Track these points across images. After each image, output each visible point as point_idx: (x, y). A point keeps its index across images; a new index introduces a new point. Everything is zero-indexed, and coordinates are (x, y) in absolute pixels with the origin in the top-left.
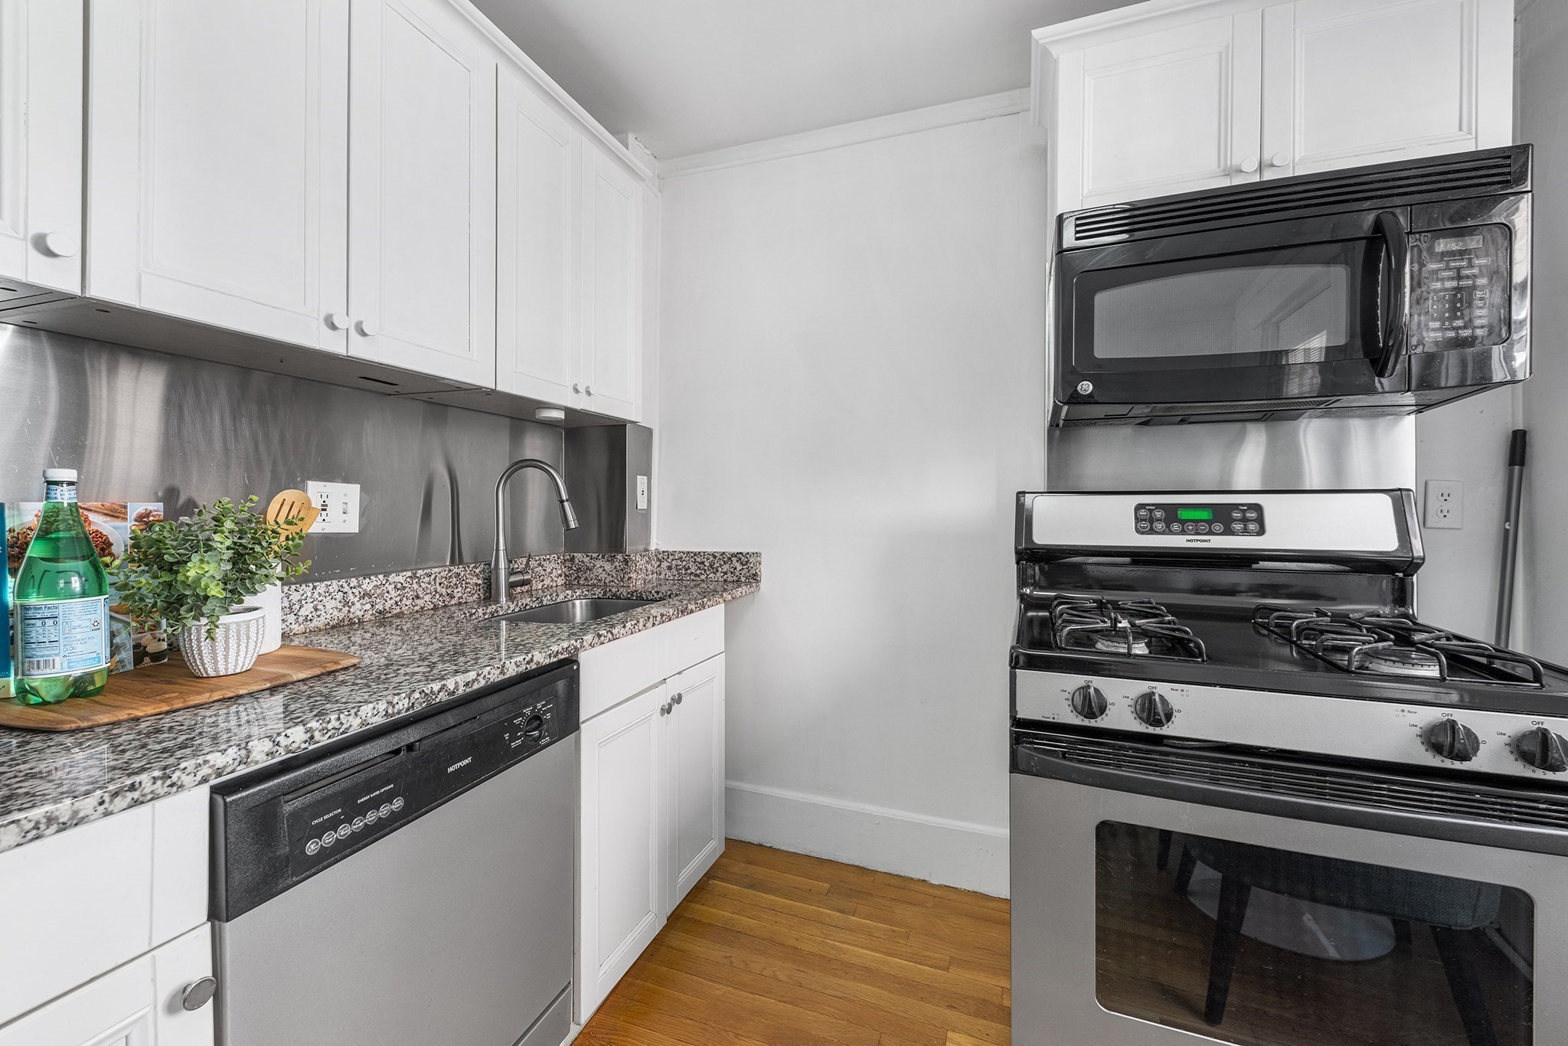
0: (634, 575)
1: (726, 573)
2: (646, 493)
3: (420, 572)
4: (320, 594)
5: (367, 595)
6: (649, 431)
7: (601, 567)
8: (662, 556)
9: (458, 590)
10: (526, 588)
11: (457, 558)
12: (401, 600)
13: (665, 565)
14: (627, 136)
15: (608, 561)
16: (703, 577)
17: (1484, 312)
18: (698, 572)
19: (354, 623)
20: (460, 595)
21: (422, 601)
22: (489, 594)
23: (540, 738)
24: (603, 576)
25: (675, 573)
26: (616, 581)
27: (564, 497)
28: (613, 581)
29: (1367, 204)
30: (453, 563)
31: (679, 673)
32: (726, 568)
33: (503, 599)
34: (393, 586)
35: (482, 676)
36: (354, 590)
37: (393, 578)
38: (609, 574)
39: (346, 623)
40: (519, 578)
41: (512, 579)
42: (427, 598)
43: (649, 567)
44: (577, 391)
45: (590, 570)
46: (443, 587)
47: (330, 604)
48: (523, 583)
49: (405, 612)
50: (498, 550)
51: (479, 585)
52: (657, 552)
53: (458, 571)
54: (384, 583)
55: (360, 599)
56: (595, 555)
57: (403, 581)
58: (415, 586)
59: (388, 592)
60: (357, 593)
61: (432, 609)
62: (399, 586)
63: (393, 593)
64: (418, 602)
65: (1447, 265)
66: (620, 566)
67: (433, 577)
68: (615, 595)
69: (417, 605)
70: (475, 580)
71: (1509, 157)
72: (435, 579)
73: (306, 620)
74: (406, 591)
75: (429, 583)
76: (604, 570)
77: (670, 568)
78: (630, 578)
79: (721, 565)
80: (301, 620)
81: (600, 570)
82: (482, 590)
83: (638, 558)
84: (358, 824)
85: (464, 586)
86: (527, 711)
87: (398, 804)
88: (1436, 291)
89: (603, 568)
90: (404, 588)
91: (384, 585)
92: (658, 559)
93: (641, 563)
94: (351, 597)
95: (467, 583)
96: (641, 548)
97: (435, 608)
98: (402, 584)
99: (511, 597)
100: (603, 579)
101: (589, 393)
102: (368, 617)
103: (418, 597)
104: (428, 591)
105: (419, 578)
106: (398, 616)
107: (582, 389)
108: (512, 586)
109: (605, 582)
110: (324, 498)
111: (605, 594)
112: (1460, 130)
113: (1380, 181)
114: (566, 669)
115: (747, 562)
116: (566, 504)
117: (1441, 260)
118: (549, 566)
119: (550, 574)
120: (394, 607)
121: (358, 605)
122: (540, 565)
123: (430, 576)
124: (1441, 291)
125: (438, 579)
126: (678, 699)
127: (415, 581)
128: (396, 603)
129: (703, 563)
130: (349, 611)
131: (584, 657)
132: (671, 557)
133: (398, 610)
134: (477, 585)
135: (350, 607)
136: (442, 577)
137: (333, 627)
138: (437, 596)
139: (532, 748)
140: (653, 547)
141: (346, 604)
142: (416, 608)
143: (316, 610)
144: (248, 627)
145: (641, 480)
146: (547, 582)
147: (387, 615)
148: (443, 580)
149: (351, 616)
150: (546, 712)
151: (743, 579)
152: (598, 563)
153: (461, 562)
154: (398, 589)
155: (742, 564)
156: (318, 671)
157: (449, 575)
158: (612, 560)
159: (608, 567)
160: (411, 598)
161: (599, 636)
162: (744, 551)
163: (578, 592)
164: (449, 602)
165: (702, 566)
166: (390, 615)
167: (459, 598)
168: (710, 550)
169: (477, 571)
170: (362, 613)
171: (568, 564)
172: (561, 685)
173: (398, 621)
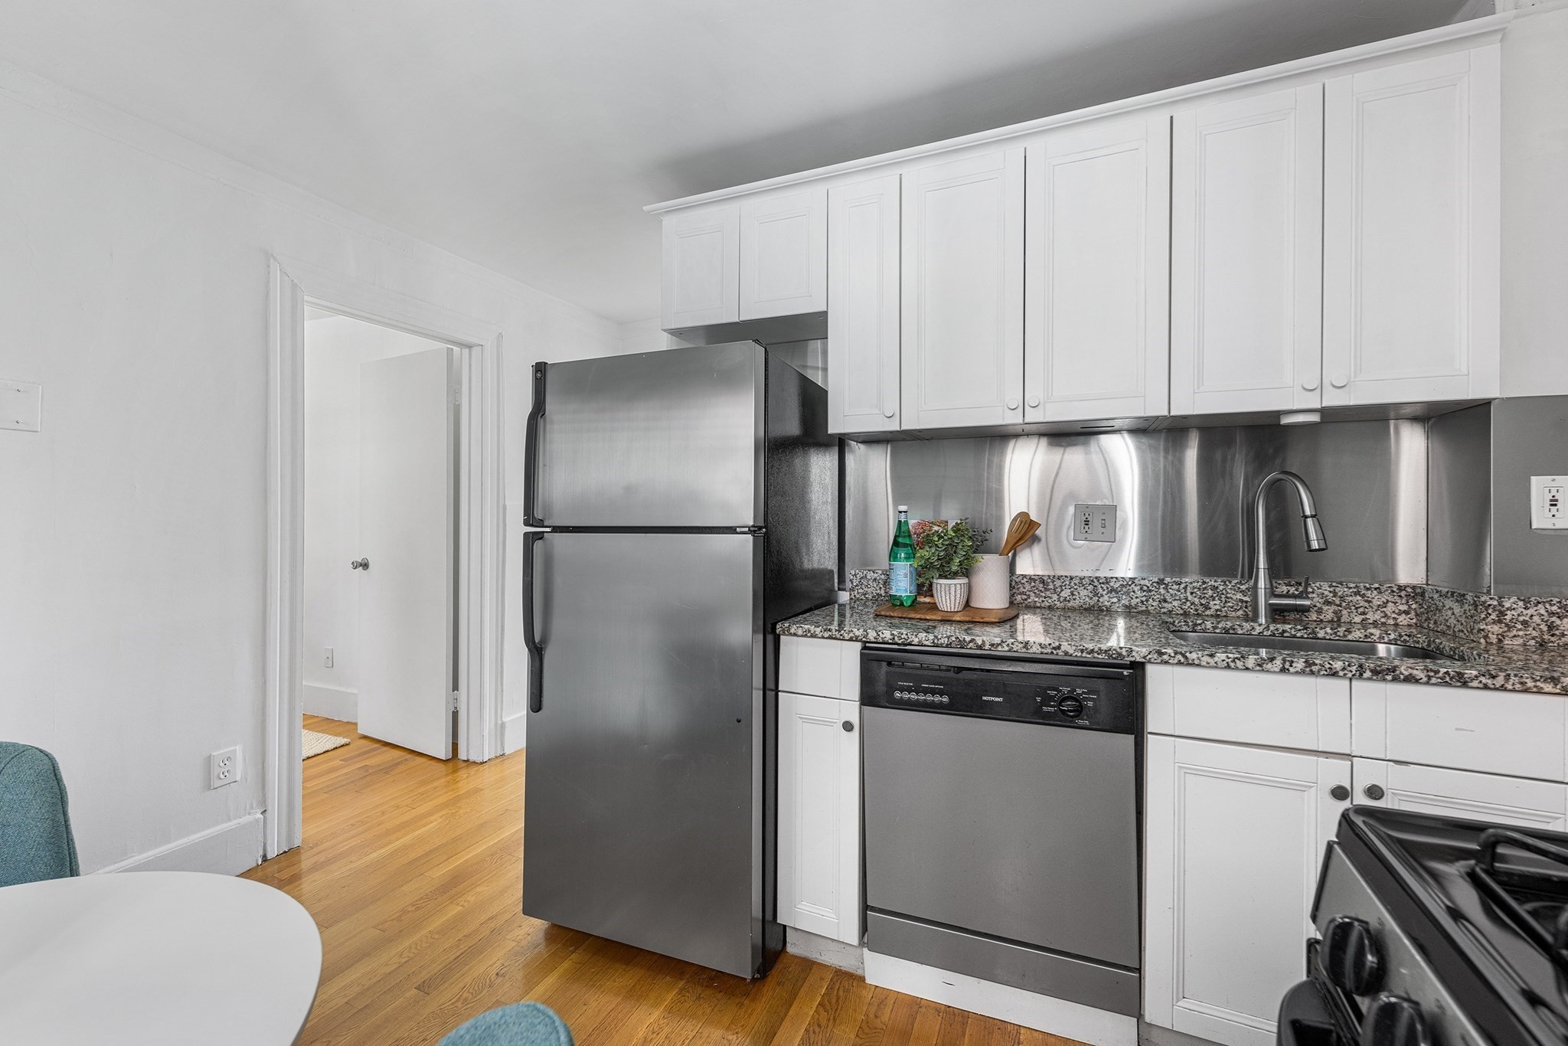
4: (1075, 584)
5: (1114, 590)
7: (1450, 608)
9: (1215, 602)
12: (1147, 601)
15: (1457, 601)
19: (1102, 611)
20: (1218, 607)
21: (1170, 605)
22: (1255, 611)
26: (1466, 632)
27: (1308, 512)
28: (1462, 631)
33: (1262, 620)
34: (1139, 587)
35: (1006, 643)
36: (1103, 585)
38: (1458, 621)
39: (1096, 609)
40: (1286, 601)
41: (1273, 601)
42: (1176, 603)
45: (1440, 610)
46: (1195, 597)
47: (1084, 593)
48: (1296, 608)
49: (1152, 611)
50: (1258, 568)
51: (1246, 602)
53: (1216, 584)
54: (1130, 583)
55: (1108, 593)
57: (1149, 585)
58: (1162, 591)
59: (1134, 592)
60: (1105, 588)
61: (1181, 615)
62: (1145, 588)
64: (1166, 605)
66: (1470, 610)
67: (1182, 586)
69: (1164, 608)
70: (1239, 596)
72: (1185, 588)
73: (1065, 599)
74: (1152, 593)
75: (1179, 591)
76: (1453, 614)
78: (1482, 630)
80: (1062, 599)
82: (1250, 608)
84: (913, 696)
85: (1223, 600)
86: (1066, 689)
87: (945, 699)
89: (1452, 610)
90: (1150, 591)
91: (1130, 585)
94: (1101, 590)
95: (1227, 597)
98: (1148, 587)
100: (1453, 625)
101: (1337, 387)
103: (1165, 601)
104: (1177, 598)
105: (1167, 585)
108: (1276, 609)
109: (1454, 631)
110: (1087, 516)
120: (1140, 605)
121: (1106, 597)
123: (1179, 584)
125: (1189, 588)
127: (1162, 587)
128: (1142, 602)
130: (1098, 601)
133: (1144, 608)
134: (1241, 601)
135: (1099, 597)
136: (1194, 588)
137: (1085, 609)
138: (1188, 604)
141: (1096, 595)
142: (1163, 610)
143: (1073, 595)
144: (950, 588)
147: (1132, 610)
148: (1195, 590)
149: (1100, 604)
150: (1085, 699)
152: (1447, 603)
154: (1144, 591)
157: (1204, 586)
158: (1461, 600)
159: (1457, 609)
160: (1157, 600)
164: (1203, 612)
166: (1135, 611)
167: (1217, 610)
169: (1243, 587)
170: (1109, 603)
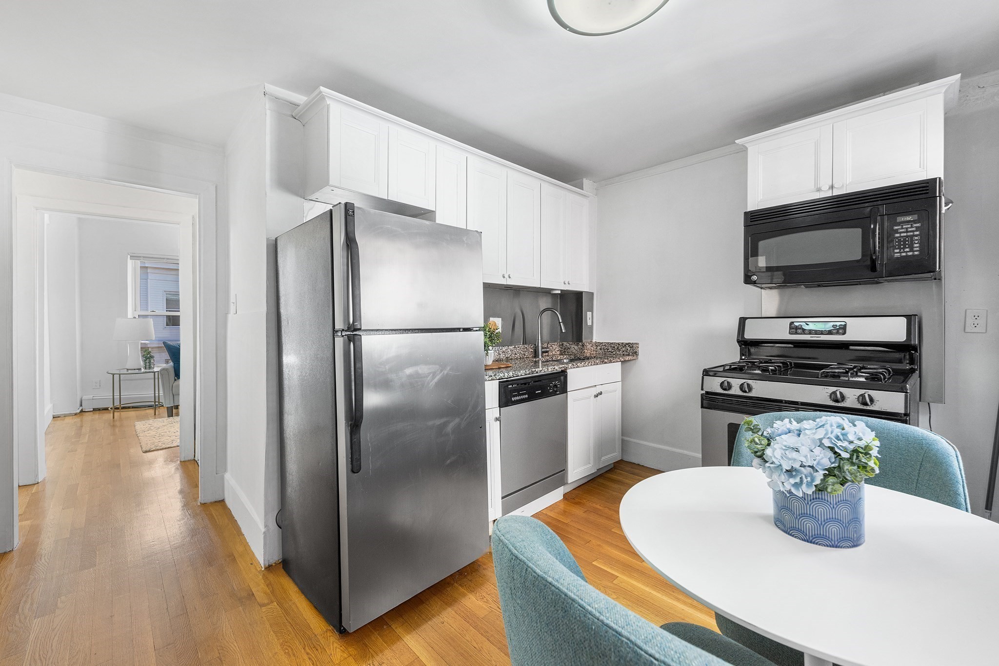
0: (586, 351)
1: (623, 351)
2: (591, 319)
3: (516, 346)
5: (504, 352)
6: (592, 294)
8: (597, 344)
10: (547, 354)
11: (524, 343)
13: (599, 348)
14: (583, 180)
16: (614, 353)
17: (917, 245)
18: (612, 351)
22: (536, 355)
23: (557, 391)
24: (574, 351)
25: (603, 351)
26: (579, 352)
27: (560, 321)
29: (867, 205)
30: (523, 344)
31: (601, 385)
32: (624, 349)
33: (540, 357)
34: (510, 350)
36: (501, 350)
37: (510, 347)
38: (577, 350)
40: (545, 350)
41: (543, 350)
42: (518, 354)
43: (592, 348)
44: (565, 284)
45: (569, 348)
48: (547, 352)
50: (538, 340)
52: (596, 342)
53: (526, 347)
55: (502, 353)
56: (571, 343)
58: (515, 350)
63: (510, 352)
65: (902, 227)
66: (581, 347)
67: (519, 348)
68: (578, 358)
70: (531, 350)
71: (928, 183)
75: (519, 350)
77: (601, 349)
78: (584, 352)
79: (622, 348)
81: (573, 349)
83: (588, 344)
84: (518, 398)
86: (553, 383)
87: (527, 396)
88: (897, 238)
89: (574, 348)
90: (513, 351)
91: (508, 349)
92: (596, 346)
93: (589, 346)
94: (500, 352)
96: (589, 341)
97: (520, 358)
98: (512, 349)
99: (542, 357)
101: (569, 284)
102: (504, 359)
103: (516, 354)
104: (519, 352)
105: (516, 348)
106: (511, 359)
107: (566, 283)
108: (543, 352)
111: (575, 357)
112: (920, 167)
113: (873, 195)
114: (564, 373)
115: (632, 347)
116: (561, 323)
117: (900, 225)
118: (554, 347)
119: (555, 349)
121: (502, 355)
122: (551, 346)
124: (899, 237)
126: (601, 393)
128: (511, 355)
129: (614, 347)
131: (568, 371)
132: (601, 345)
134: (532, 352)
138: (521, 354)
139: (554, 394)
140: (594, 341)
145: (589, 314)
146: (554, 353)
148: (522, 349)
150: (558, 385)
151: (631, 354)
152: (572, 346)
153: (526, 344)
155: (630, 347)
156: (506, 366)
158: (577, 345)
159: (576, 347)
160: (514, 354)
161: (573, 365)
162: (631, 342)
163: (565, 357)
164: (524, 357)
165: (614, 348)
168: (617, 342)
169: (532, 347)
171: (561, 346)
172: (562, 378)
173: (510, 361)
